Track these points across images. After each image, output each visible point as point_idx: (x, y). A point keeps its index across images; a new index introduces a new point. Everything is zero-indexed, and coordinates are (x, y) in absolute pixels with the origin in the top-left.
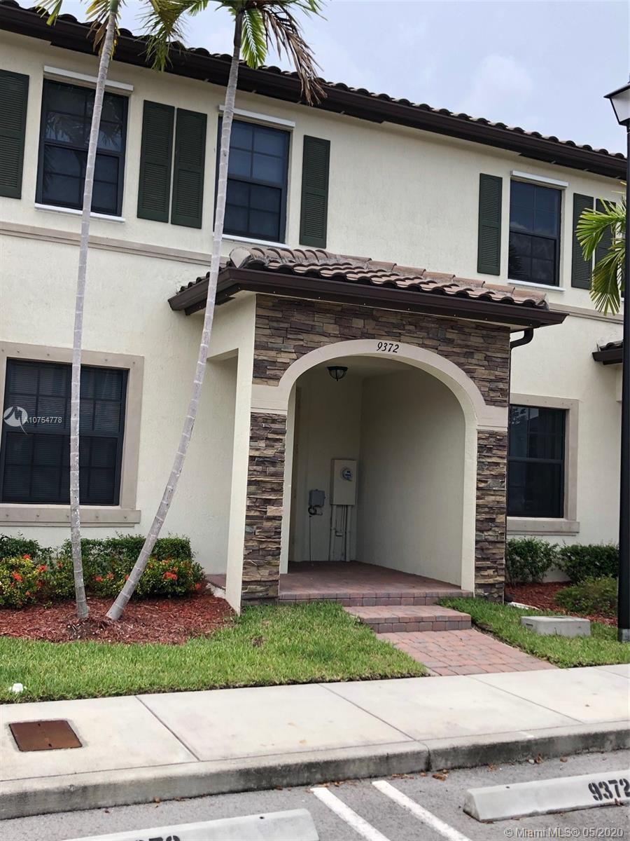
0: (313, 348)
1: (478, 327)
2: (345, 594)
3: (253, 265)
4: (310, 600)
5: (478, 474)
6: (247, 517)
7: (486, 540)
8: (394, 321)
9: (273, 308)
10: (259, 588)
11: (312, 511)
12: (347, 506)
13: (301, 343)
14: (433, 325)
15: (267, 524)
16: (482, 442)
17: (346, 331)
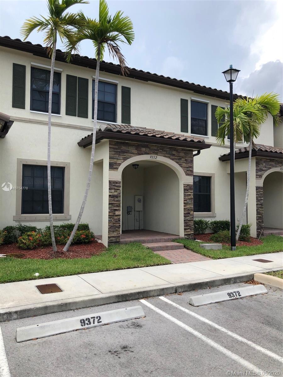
0: (129, 158)
1: (183, 150)
2: (142, 240)
3: (108, 130)
4: (131, 242)
5: (184, 198)
6: (109, 215)
7: (187, 220)
8: (155, 148)
9: (115, 145)
10: (114, 239)
11: (129, 213)
12: (140, 211)
13: (125, 156)
14: (168, 150)
15: (116, 218)
16: (185, 188)
17: (140, 152)
